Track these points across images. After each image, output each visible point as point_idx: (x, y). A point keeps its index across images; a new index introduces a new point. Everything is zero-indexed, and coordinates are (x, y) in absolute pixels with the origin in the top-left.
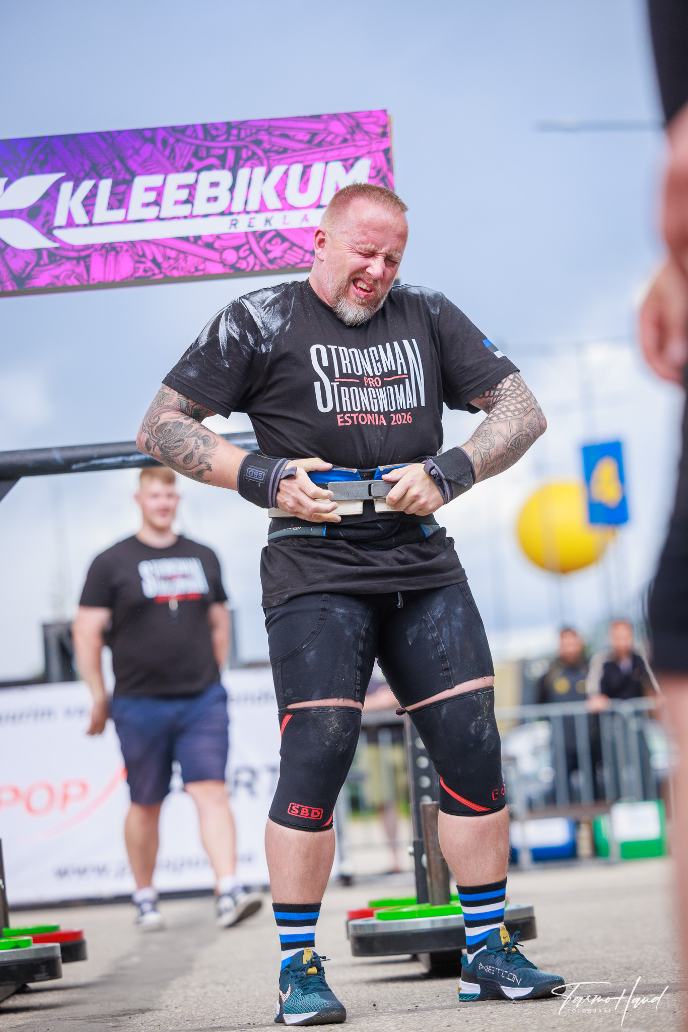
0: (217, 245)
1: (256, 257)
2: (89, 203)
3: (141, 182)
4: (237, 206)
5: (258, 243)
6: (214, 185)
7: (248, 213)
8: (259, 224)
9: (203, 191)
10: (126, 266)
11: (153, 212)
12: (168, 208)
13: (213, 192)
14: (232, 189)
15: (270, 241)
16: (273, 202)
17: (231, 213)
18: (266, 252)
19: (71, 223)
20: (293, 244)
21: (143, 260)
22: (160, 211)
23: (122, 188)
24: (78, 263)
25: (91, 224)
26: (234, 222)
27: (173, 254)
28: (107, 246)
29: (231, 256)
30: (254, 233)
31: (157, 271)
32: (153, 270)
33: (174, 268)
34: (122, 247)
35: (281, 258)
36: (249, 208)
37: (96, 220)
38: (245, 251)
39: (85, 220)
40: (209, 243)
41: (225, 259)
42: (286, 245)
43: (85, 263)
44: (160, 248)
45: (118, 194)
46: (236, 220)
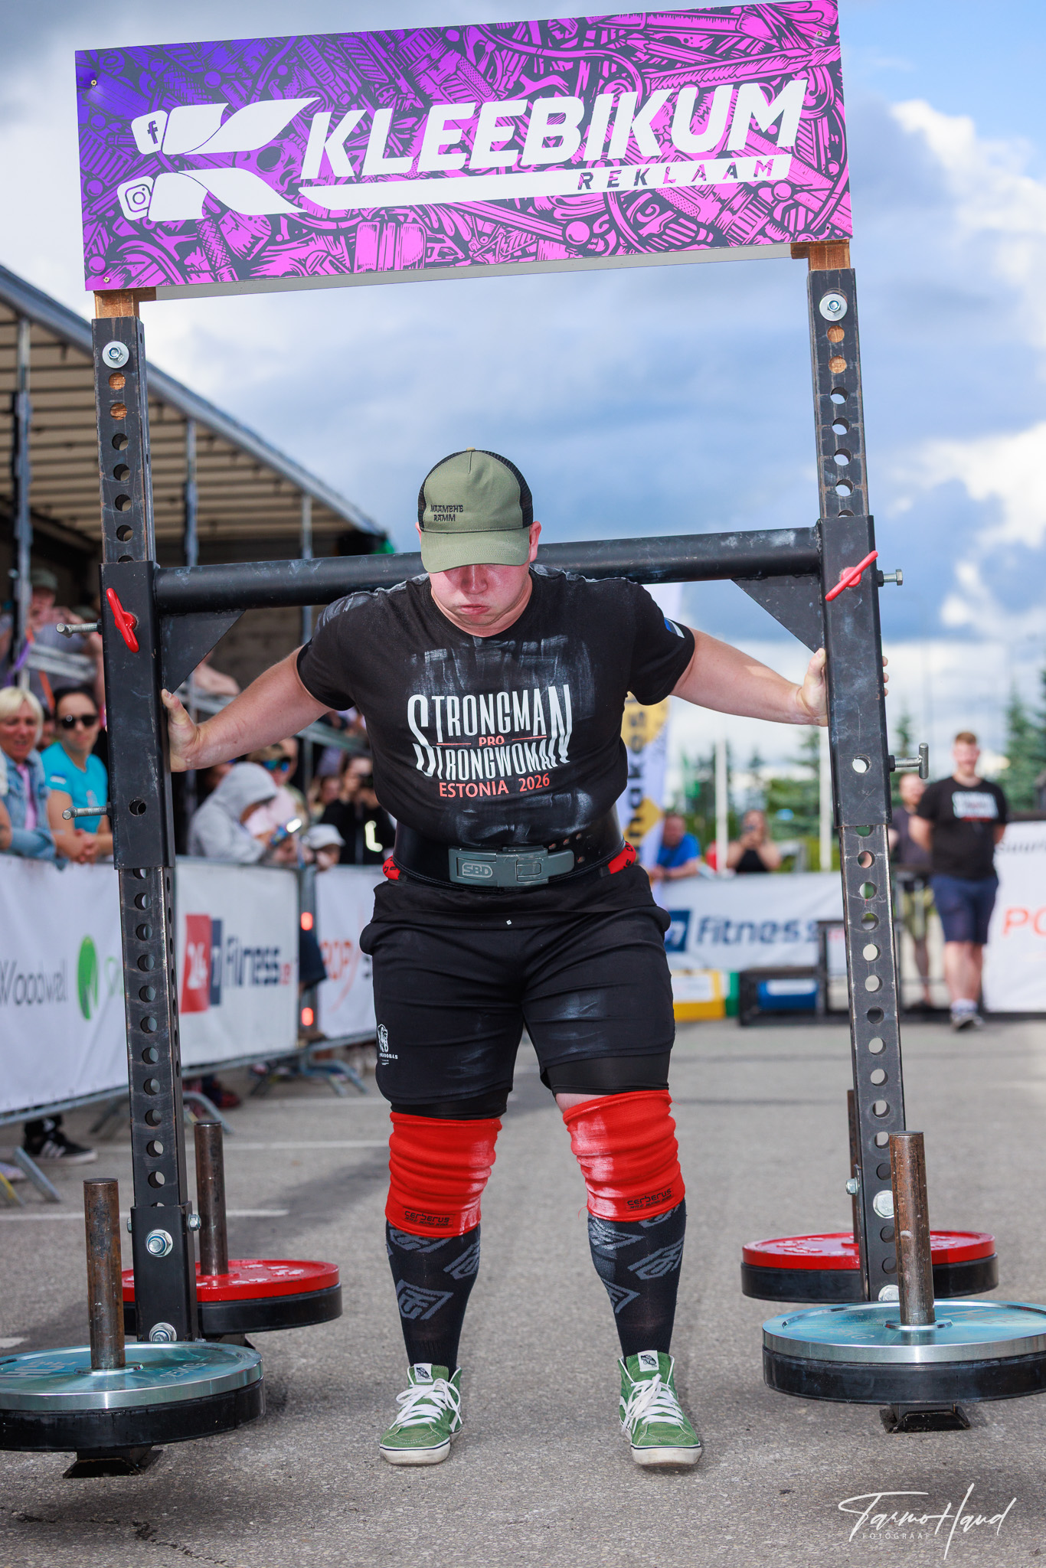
0: (557, 214)
1: (619, 234)
2: (356, 146)
3: (439, 114)
4: (593, 153)
5: (623, 212)
6: (556, 118)
7: (609, 163)
8: (626, 181)
9: (538, 129)
10: (413, 243)
11: (457, 160)
12: (482, 157)
13: (554, 130)
14: (584, 126)
15: (642, 209)
16: (649, 146)
17: (582, 164)
18: (637, 226)
19: (327, 176)
20: (680, 214)
21: (440, 236)
22: (468, 159)
23: (410, 122)
24: (337, 239)
25: (358, 178)
26: (588, 178)
27: (488, 228)
28: (383, 212)
29: (579, 232)
30: (618, 194)
31: (461, 255)
32: (456, 253)
33: (487, 251)
34: (406, 216)
35: (659, 236)
36: (609, 157)
37: (367, 171)
38: (600, 227)
39: (349, 172)
40: (545, 211)
41: (570, 236)
42: (669, 213)
43: (347, 239)
44: (467, 217)
45: (401, 131)
46: (590, 174)
